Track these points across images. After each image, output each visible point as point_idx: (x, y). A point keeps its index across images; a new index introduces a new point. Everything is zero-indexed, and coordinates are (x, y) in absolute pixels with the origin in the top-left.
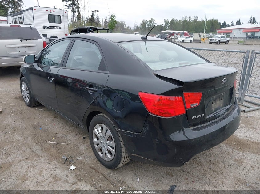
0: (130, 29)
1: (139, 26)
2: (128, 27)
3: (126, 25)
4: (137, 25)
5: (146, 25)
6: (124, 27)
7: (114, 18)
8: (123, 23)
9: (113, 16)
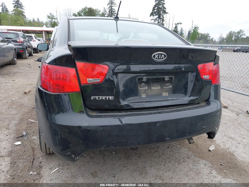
0: (214, 40)
1: (224, 38)
2: (212, 39)
3: (210, 37)
4: (223, 37)
5: (233, 36)
6: (208, 39)
7: (197, 30)
8: (207, 35)
9: (196, 28)
